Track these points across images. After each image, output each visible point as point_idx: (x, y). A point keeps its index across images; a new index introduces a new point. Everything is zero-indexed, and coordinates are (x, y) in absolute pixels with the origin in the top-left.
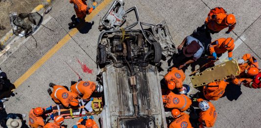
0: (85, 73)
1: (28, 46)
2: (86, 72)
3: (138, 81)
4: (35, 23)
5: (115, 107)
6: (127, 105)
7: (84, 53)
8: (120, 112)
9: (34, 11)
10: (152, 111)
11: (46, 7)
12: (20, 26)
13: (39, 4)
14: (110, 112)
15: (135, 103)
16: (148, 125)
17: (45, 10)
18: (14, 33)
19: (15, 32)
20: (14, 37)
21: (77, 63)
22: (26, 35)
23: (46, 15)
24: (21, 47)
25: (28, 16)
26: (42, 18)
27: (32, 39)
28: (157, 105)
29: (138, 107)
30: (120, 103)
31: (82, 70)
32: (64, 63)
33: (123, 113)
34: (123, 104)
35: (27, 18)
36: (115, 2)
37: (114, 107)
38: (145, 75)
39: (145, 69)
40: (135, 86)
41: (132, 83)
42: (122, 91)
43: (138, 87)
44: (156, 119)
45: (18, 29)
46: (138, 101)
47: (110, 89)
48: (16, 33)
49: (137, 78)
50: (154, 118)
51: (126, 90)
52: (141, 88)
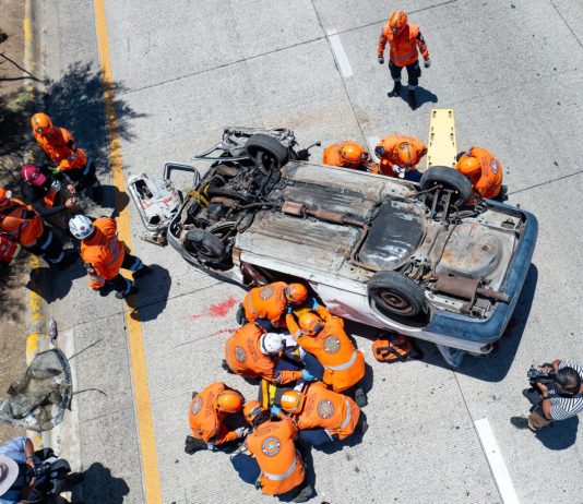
0: (228, 315)
1: (90, 413)
2: (226, 312)
3: (298, 200)
4: (55, 372)
5: (324, 258)
6: (334, 234)
7: (187, 297)
8: (340, 252)
9: (30, 359)
10: (371, 193)
11: (41, 330)
12: (35, 408)
13: (25, 341)
14: (329, 271)
15: (337, 218)
16: (396, 210)
17: (48, 337)
18: (40, 431)
19: (38, 427)
20: (50, 437)
21: (197, 321)
22: (65, 404)
23: (59, 338)
24: (80, 434)
25: (29, 377)
26: (56, 351)
27: (83, 395)
28: (364, 181)
29: (350, 215)
30: (321, 246)
31: (218, 319)
32: (177, 349)
33: (344, 247)
34: (328, 240)
35: (32, 381)
36: (131, 188)
37: (324, 262)
38: (295, 182)
39: (285, 179)
40: (304, 206)
41: (295, 211)
42: (300, 233)
43: (309, 202)
44: (391, 193)
45: (38, 417)
46: (338, 212)
47: (282, 256)
48: (44, 427)
49: (292, 197)
50: (388, 196)
51: (301, 227)
52: (315, 198)
